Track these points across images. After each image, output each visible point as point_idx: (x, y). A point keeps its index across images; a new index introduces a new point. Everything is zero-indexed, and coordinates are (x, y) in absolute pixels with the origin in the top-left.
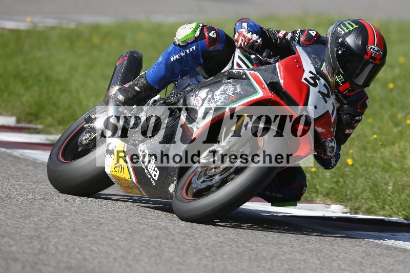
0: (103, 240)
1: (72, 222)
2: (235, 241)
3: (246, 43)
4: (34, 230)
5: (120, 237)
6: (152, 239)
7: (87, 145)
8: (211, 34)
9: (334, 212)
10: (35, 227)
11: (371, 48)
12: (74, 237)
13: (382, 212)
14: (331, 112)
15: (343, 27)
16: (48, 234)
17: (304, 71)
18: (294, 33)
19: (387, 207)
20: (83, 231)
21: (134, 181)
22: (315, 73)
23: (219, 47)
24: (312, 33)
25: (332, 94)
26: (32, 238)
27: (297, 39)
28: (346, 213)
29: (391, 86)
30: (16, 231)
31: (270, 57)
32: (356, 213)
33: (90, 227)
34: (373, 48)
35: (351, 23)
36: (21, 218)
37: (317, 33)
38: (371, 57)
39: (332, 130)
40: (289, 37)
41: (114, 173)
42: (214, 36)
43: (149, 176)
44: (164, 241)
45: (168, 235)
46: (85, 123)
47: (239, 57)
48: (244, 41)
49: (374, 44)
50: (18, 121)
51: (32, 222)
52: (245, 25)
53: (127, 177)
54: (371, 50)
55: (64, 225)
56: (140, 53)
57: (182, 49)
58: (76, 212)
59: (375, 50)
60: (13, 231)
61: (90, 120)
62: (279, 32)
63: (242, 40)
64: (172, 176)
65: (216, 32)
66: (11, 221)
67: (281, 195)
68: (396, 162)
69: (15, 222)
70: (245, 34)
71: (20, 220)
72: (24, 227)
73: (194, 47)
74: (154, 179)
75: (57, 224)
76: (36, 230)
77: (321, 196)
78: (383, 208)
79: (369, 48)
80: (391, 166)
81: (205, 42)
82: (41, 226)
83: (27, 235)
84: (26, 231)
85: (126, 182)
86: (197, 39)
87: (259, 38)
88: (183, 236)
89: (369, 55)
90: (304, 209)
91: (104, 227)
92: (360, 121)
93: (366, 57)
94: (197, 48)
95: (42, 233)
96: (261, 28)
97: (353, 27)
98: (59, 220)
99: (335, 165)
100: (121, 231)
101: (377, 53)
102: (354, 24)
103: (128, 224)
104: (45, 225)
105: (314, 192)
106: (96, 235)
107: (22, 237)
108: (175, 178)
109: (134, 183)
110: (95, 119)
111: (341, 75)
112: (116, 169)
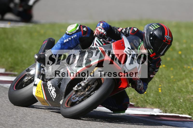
0: (46, 126)
1: (32, 118)
2: (109, 126)
3: (98, 34)
4: (14, 122)
5: (55, 125)
6: (70, 126)
7: (27, 82)
8: (84, 29)
9: (155, 112)
10: (14, 120)
11: (166, 37)
12: (33, 125)
13: (178, 112)
15: (152, 27)
16: (21, 124)
17: (125, 47)
18: (126, 29)
19: (180, 110)
20: (37, 122)
21: (45, 99)
22: (130, 48)
23: (88, 36)
24: (135, 29)
26: (13, 126)
27: (128, 32)
28: (161, 113)
29: (180, 53)
30: (5, 122)
31: (110, 40)
32: (166, 113)
33: (40, 120)
34: (167, 37)
35: (156, 25)
36: (8, 116)
37: (137, 29)
40: (123, 31)
41: (37, 95)
42: (86, 30)
43: (52, 96)
44: (75, 126)
45: (77, 123)
46: (26, 72)
47: (97, 41)
48: (97, 33)
49: (168, 35)
50: (6, 71)
51: (13, 118)
52: (101, 24)
53: (42, 97)
54: (167, 38)
55: (28, 119)
56: (53, 39)
57: (69, 36)
58: (34, 113)
59: (168, 38)
60: (4, 123)
62: (119, 28)
63: (96, 32)
64: (62, 96)
65: (86, 28)
66: (3, 118)
68: (184, 88)
69: (5, 118)
71: (7, 117)
72: (9, 121)
73: (76, 35)
74: (53, 98)
75: (25, 119)
76: (15, 122)
77: (149, 105)
78: (178, 110)
79: (166, 36)
80: (182, 90)
81: (81, 33)
82: (17, 120)
83: (11, 124)
84: (10, 122)
85: (42, 99)
86: (77, 31)
87: (105, 31)
88: (84, 124)
89: (166, 40)
90: (141, 111)
91: (47, 120)
92: (157, 71)
93: (164, 41)
94: (77, 36)
95: (18, 123)
96: (110, 26)
97: (157, 26)
98: (26, 117)
100: (55, 122)
101: (169, 39)
102: (157, 25)
103: (58, 118)
104: (19, 120)
105: (145, 103)
106: (43, 124)
107: (9, 125)
108: (63, 97)
109: (45, 100)
110: (31, 70)
111: (151, 49)
112: (38, 93)
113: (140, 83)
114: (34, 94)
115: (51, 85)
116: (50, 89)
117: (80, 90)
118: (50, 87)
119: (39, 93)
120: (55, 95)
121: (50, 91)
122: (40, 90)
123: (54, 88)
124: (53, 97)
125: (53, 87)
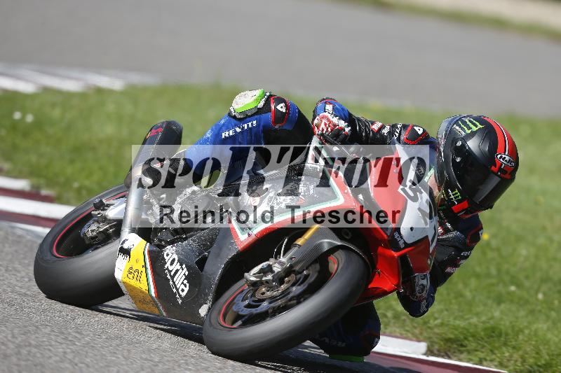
7: (92, 238)
11: (501, 157)
14: (430, 238)
15: (463, 126)
18: (394, 127)
21: (153, 294)
23: (287, 126)
24: (418, 130)
25: (435, 215)
27: (397, 135)
34: (503, 158)
35: (474, 121)
37: (424, 131)
38: (500, 169)
39: (429, 262)
40: (385, 131)
41: (127, 280)
42: (284, 110)
43: (174, 290)
46: (94, 208)
49: (505, 152)
52: (329, 107)
53: (144, 287)
54: (501, 160)
56: (180, 126)
57: (237, 122)
59: (506, 161)
61: (101, 206)
62: (373, 123)
63: (325, 124)
64: (207, 295)
65: (286, 106)
67: (344, 345)
70: (330, 117)
73: (255, 122)
74: (180, 295)
79: (499, 156)
81: (269, 117)
86: (259, 111)
87: (348, 126)
89: (498, 166)
92: (467, 257)
94: (258, 124)
96: (350, 115)
97: (476, 126)
99: (425, 312)
101: (508, 164)
102: (478, 124)
108: (210, 298)
109: (152, 297)
110: (108, 206)
111: (457, 191)
112: (131, 276)
113: (423, 279)
114: (120, 275)
115: (176, 257)
116: (170, 268)
117: (267, 282)
118: (172, 264)
119: (136, 276)
120: (184, 288)
121: (170, 275)
122: (139, 266)
123: (185, 269)
124: (179, 293)
125: (181, 265)
